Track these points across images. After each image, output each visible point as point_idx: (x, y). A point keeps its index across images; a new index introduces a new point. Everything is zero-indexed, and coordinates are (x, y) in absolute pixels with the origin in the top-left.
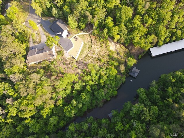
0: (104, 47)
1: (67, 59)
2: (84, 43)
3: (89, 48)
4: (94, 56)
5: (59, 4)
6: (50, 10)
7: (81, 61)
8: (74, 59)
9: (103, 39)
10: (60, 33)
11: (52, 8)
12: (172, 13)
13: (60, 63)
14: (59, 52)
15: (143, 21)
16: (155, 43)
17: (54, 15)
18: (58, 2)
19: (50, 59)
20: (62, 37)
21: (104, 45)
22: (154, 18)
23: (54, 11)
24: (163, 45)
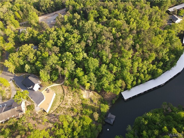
0: (77, 96)
1: (37, 113)
2: (56, 94)
3: (61, 98)
4: (67, 107)
5: (31, 61)
6: (23, 67)
7: (52, 114)
8: (45, 112)
9: (75, 88)
10: (32, 87)
11: (25, 64)
12: (132, 60)
13: (29, 119)
14: (29, 107)
15: (109, 69)
16: (124, 87)
17: (27, 71)
18: (31, 59)
19: (18, 116)
20: (34, 90)
21: (76, 94)
22: (117, 65)
23: (27, 67)
24: (131, 88)
